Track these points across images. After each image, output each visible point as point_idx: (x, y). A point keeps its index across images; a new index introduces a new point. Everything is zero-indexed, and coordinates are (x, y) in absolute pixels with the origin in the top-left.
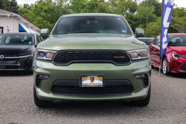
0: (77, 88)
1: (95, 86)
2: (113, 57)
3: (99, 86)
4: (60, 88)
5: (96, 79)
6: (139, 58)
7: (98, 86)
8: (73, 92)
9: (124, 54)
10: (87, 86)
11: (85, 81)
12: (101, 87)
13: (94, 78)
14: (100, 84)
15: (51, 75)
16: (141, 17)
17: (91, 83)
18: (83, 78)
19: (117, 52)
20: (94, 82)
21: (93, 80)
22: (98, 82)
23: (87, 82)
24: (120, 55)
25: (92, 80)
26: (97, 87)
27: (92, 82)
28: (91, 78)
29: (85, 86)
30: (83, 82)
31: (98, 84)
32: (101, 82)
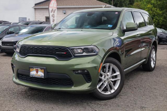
1: (39, 77)
2: (56, 53)
3: (41, 77)
5: (39, 71)
6: (84, 54)
7: (40, 77)
9: (66, 50)
12: (43, 78)
13: (38, 70)
17: (36, 74)
18: (31, 69)
19: (59, 49)
20: (38, 74)
21: (38, 72)
23: (33, 73)
24: (62, 51)
27: (37, 73)
28: (36, 70)
29: (32, 76)
30: (31, 73)
31: (41, 75)
32: (43, 74)
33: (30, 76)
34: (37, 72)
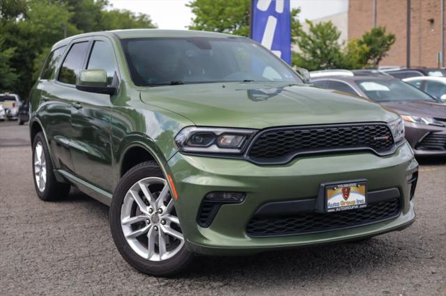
0: (307, 217)
1: (352, 207)
3: (359, 205)
4: (268, 222)
5: (353, 192)
7: (357, 207)
8: (297, 228)
10: (337, 209)
11: (333, 199)
12: (364, 208)
13: (349, 190)
14: (360, 201)
15: (250, 192)
16: (39, 31)
17: (344, 200)
18: (329, 192)
20: (349, 200)
21: (348, 195)
22: (357, 198)
23: (336, 200)
25: (346, 194)
26: (356, 209)
27: (346, 198)
28: (343, 190)
29: (333, 210)
31: (358, 201)
32: (362, 198)
33: (329, 211)
34: (346, 195)
